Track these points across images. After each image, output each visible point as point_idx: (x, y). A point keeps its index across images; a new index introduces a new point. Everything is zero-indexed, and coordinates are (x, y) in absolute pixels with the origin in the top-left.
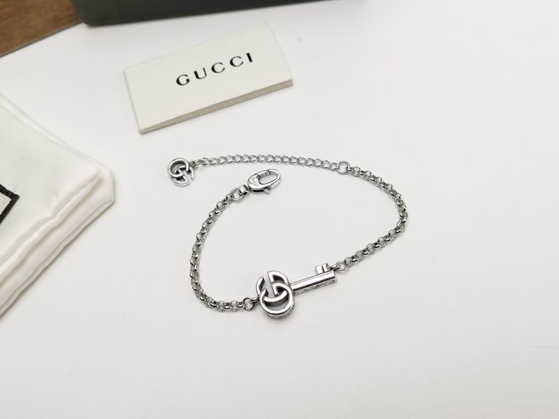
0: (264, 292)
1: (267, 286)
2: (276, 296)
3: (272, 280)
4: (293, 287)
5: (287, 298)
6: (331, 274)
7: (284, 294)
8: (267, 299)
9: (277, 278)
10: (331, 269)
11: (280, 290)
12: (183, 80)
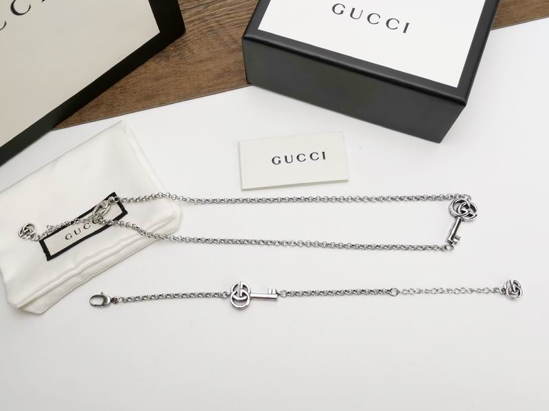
0: (235, 292)
1: (237, 289)
2: (240, 297)
3: (242, 287)
4: (252, 295)
5: (246, 300)
6: (276, 296)
7: (245, 298)
8: (235, 297)
9: (244, 286)
10: (277, 293)
11: (244, 294)
12: (276, 161)
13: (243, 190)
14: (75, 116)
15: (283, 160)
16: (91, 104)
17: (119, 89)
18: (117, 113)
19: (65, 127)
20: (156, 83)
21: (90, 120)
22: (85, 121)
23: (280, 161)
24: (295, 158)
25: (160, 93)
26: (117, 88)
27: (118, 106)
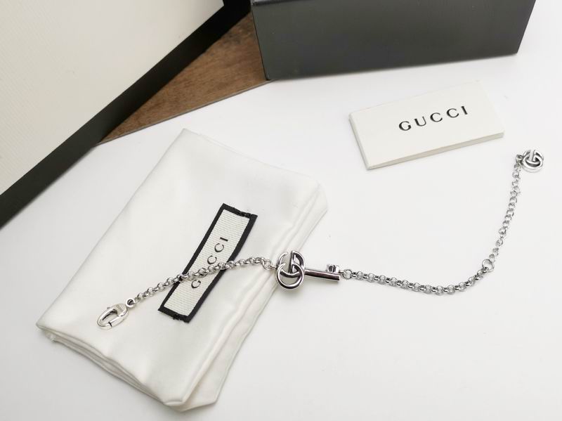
12: (405, 126)
13: (370, 169)
14: (131, 121)
15: (413, 124)
16: (150, 103)
17: (183, 84)
18: (185, 109)
19: (119, 136)
20: (228, 69)
21: (151, 122)
22: (145, 124)
23: (410, 127)
24: (428, 119)
25: (236, 78)
26: (181, 82)
27: (185, 101)
